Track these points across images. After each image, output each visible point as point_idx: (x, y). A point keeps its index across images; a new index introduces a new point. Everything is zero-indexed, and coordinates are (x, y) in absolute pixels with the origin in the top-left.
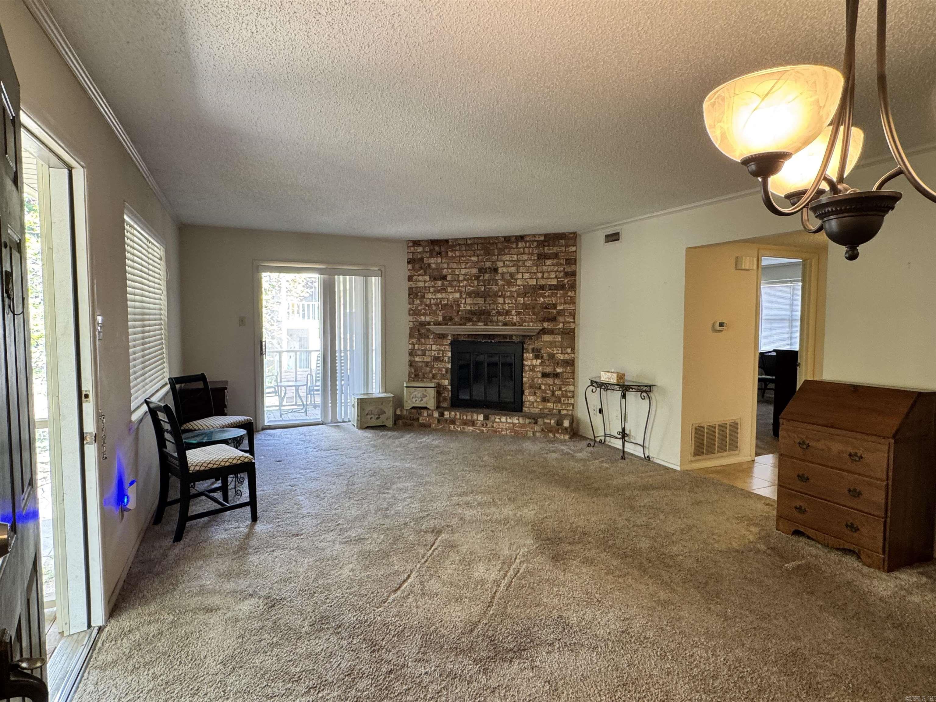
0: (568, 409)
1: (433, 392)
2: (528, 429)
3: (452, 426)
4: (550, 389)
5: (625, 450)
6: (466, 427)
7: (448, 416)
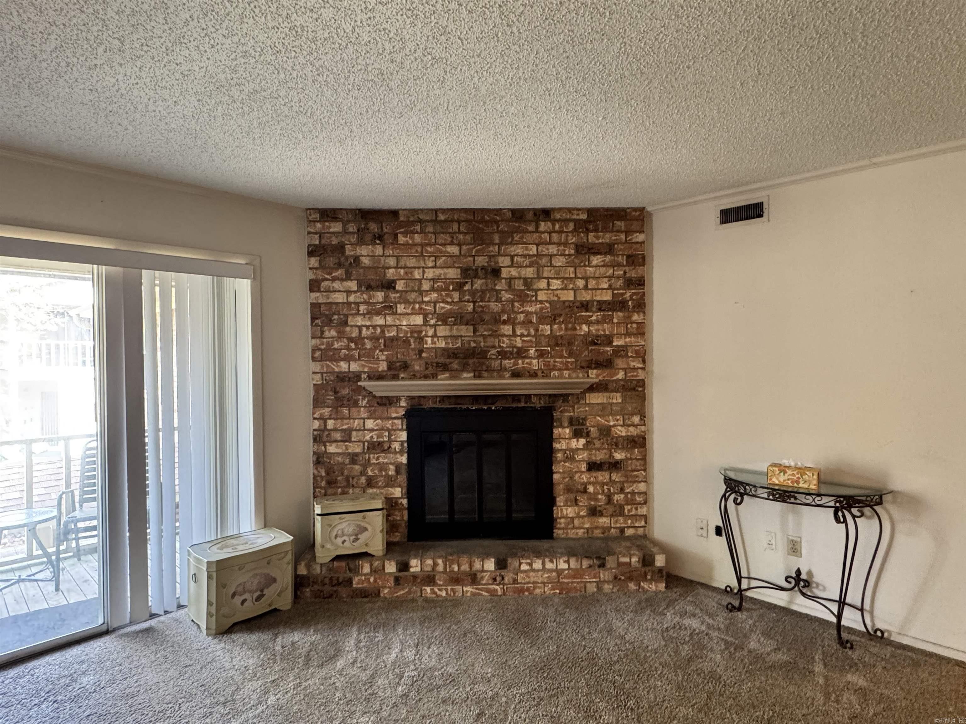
0: (637, 525)
1: (381, 517)
2: (587, 578)
3: (428, 589)
4: (603, 491)
5: (844, 622)
6: (459, 588)
7: (419, 569)
